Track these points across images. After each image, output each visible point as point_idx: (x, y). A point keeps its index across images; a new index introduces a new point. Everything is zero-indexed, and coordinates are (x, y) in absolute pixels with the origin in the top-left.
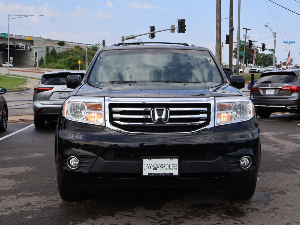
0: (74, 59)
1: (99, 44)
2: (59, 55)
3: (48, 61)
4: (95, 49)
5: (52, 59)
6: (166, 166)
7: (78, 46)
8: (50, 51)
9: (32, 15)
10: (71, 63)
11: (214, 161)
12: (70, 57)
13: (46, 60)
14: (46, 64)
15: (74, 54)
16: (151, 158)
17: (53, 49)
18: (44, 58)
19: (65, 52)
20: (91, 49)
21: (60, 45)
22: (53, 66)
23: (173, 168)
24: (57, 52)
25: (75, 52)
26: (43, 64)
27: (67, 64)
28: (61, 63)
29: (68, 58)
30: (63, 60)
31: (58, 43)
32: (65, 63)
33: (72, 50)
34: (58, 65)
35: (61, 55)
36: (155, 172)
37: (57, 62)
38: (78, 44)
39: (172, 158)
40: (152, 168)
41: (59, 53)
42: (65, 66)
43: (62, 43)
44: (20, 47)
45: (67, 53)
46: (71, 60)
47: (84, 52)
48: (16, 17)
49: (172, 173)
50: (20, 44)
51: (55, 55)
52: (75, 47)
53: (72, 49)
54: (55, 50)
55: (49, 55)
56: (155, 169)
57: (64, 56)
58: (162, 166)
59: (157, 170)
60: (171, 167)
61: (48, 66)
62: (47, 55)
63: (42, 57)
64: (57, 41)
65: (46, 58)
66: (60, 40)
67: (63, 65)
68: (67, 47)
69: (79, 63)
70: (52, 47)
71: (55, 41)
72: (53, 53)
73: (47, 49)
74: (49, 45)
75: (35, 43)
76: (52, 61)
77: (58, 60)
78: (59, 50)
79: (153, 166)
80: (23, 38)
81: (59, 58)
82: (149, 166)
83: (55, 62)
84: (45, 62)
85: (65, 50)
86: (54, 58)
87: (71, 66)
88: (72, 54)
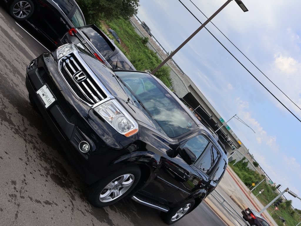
0: (253, 180)
1: (274, 184)
2: (247, 169)
3: (237, 165)
4: (274, 189)
5: (240, 166)
6: (48, 99)
7: (264, 176)
8: (244, 161)
9: (249, 127)
10: (248, 180)
11: (68, 122)
12: (252, 176)
13: (236, 163)
14: (234, 166)
15: (257, 177)
16: (48, 88)
17: (247, 162)
18: (236, 162)
19: (253, 171)
20: (271, 186)
21: (254, 165)
22: (236, 171)
23: (49, 103)
24: (248, 166)
25: (258, 177)
26: (232, 164)
27: (246, 178)
28: (242, 174)
29: (250, 175)
30: (246, 174)
31: (254, 162)
32: (245, 177)
33: (258, 175)
34: (240, 173)
35: (248, 170)
36: (41, 96)
37: (242, 171)
38: (266, 175)
39: (54, 97)
40: (43, 93)
41: (248, 168)
42: (243, 178)
43: (256, 164)
44: (228, 140)
45: (253, 173)
46: (251, 178)
47: (264, 183)
48: (239, 119)
49: (45, 105)
50: (229, 139)
51: (245, 167)
52: (262, 175)
53: (259, 173)
54: (247, 164)
55: (242, 163)
56: (43, 95)
57: (250, 173)
58: (47, 97)
59: (43, 96)
60: (49, 101)
61: (234, 168)
62: (240, 162)
63: (235, 160)
64: (255, 160)
65: (238, 162)
66: (257, 161)
67: (242, 176)
68: (257, 170)
69: (253, 185)
70: (248, 161)
71: (254, 159)
72: (245, 164)
73: (244, 158)
74: (248, 158)
75: (240, 148)
76: (239, 167)
77: (243, 171)
78: (250, 166)
79: (44, 93)
80: (237, 139)
81: (245, 170)
82: (43, 91)
83: (240, 170)
84: (234, 164)
85: (254, 170)
86: (242, 168)
87: (247, 182)
88: (255, 177)
